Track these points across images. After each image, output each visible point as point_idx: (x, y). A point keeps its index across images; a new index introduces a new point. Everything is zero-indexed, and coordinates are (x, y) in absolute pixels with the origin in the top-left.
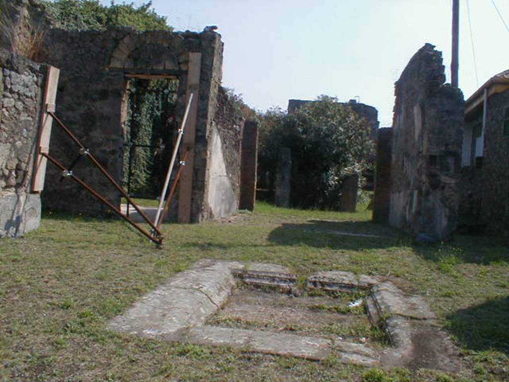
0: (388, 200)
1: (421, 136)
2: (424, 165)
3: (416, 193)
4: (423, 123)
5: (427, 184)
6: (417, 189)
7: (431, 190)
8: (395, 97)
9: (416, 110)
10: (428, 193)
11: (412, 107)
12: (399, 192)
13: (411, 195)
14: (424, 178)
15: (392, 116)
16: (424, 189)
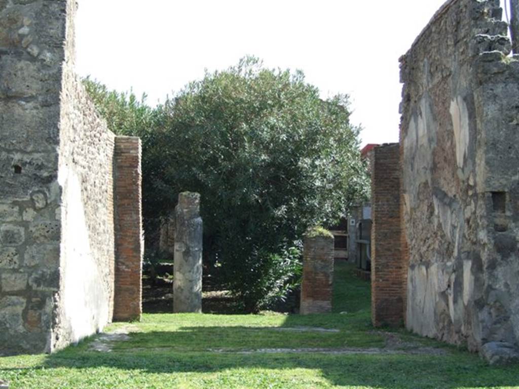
0: (400, 283)
1: (470, 156)
2: (481, 212)
3: (468, 266)
4: (474, 132)
5: (491, 246)
6: (468, 258)
7: (499, 257)
8: (402, 85)
9: (456, 108)
10: (493, 265)
11: (446, 104)
12: (428, 265)
13: (458, 269)
14: (483, 235)
15: (399, 121)
16: (484, 257)
